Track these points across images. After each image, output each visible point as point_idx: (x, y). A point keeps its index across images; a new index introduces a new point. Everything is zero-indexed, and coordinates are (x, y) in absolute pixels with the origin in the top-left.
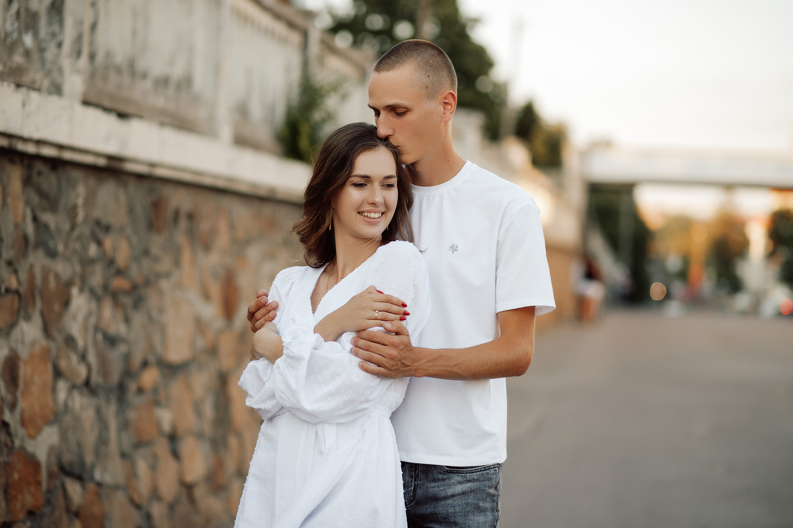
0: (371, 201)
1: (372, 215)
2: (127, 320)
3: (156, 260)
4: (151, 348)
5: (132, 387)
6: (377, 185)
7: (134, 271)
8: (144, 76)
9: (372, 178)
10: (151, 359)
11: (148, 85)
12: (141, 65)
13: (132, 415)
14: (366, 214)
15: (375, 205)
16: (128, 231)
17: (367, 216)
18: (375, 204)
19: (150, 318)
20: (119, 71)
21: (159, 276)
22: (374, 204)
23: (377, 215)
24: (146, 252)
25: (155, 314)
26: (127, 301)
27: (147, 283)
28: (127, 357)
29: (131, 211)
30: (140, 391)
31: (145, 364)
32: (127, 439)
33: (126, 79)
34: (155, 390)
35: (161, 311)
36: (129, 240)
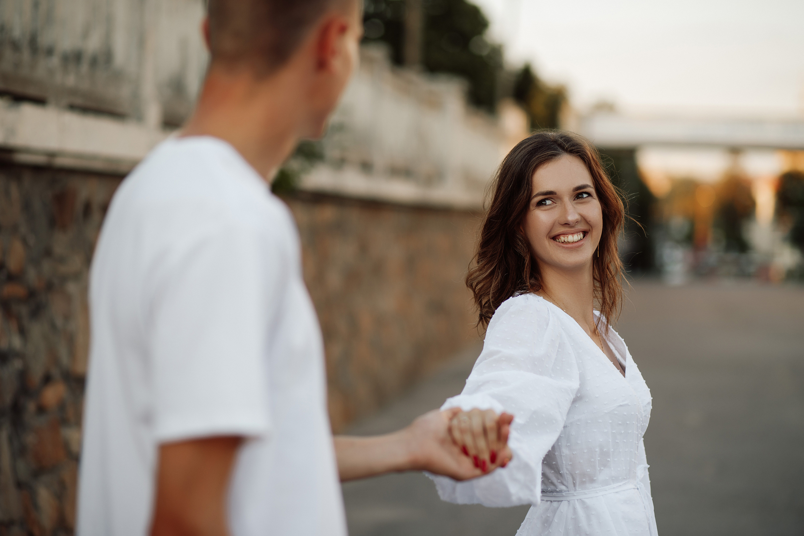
0: (563, 221)
1: (570, 238)
2: (23, 332)
3: (62, 260)
4: (55, 360)
5: (31, 407)
6: (567, 199)
7: (32, 275)
8: (50, 52)
9: (557, 193)
10: (55, 372)
11: (55, 61)
12: (44, 40)
13: (30, 439)
14: (562, 238)
15: (569, 226)
16: (23, 229)
17: (564, 241)
18: (569, 224)
19: (53, 326)
20: (15, 46)
21: (64, 279)
22: (567, 224)
23: (576, 237)
24: (48, 253)
25: (59, 322)
26: (24, 310)
27: (49, 287)
28: (23, 375)
29: (27, 206)
30: (41, 410)
31: (47, 379)
32: (23, 468)
33: (26, 55)
34: (62, 406)
35: (67, 317)
36: (24, 241)
